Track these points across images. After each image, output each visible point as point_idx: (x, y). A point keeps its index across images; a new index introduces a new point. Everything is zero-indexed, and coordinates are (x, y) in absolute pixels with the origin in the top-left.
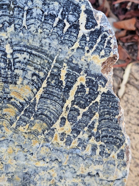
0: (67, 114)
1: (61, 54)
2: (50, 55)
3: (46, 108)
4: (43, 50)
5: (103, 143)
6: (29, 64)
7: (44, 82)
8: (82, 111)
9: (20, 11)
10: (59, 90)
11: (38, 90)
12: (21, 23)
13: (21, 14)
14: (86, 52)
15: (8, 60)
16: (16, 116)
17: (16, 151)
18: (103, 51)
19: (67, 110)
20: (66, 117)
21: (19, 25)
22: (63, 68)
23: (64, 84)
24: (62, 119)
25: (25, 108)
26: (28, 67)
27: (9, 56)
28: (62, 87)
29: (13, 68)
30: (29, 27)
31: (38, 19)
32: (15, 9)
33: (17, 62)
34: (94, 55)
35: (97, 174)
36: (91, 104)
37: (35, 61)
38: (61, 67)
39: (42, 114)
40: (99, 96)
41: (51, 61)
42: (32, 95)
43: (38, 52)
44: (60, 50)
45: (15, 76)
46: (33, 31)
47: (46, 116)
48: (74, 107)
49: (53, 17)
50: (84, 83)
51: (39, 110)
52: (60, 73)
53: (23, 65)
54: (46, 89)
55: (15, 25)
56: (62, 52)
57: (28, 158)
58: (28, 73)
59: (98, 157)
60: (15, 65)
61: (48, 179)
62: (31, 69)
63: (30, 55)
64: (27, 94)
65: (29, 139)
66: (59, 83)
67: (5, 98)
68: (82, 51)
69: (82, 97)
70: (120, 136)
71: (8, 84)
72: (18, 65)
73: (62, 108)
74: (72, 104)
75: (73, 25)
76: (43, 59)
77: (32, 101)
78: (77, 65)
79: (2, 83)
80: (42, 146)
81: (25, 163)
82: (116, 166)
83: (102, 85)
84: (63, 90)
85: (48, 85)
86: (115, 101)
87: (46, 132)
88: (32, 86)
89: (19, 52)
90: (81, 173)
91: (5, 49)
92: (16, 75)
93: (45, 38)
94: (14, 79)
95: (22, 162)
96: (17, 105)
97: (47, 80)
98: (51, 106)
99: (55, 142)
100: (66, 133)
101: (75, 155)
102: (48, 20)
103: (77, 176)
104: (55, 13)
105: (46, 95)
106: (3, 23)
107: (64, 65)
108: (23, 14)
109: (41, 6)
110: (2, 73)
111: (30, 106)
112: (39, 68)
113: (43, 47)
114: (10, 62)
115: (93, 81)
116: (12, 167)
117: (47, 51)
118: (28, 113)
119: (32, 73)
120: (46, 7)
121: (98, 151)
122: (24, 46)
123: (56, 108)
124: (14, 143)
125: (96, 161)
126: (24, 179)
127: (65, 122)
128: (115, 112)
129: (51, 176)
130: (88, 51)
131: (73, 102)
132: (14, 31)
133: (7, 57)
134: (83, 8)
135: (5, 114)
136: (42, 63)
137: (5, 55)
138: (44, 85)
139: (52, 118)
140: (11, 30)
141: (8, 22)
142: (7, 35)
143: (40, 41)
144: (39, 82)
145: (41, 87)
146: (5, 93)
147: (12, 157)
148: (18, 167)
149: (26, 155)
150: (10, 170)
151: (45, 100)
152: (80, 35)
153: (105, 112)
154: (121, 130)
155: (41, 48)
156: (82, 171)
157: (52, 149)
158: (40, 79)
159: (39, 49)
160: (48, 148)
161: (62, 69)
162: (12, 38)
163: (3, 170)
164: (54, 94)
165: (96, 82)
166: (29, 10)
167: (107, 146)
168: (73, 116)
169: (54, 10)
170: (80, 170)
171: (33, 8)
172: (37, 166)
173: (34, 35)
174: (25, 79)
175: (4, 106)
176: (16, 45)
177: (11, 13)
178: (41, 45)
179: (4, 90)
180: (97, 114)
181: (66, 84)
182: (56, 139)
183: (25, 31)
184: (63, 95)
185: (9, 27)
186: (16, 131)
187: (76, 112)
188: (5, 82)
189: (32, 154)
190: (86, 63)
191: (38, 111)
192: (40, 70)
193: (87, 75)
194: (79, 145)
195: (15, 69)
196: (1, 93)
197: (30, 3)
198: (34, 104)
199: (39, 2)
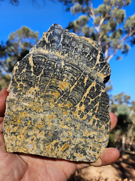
0: (84, 101)
2: (81, 70)
3: (74, 95)
5: (99, 119)
6: (71, 73)
7: (76, 82)
8: (91, 100)
9: (72, 48)
10: (82, 88)
11: (72, 86)
12: (71, 53)
13: (72, 50)
14: (98, 71)
15: (61, 69)
16: (58, 98)
17: (54, 118)
18: (105, 73)
19: (84, 98)
20: (83, 102)
23: (85, 85)
24: (81, 103)
25: (64, 94)
26: (70, 74)
27: (62, 67)
29: (63, 73)
30: (74, 56)
31: (79, 53)
33: (65, 70)
34: (101, 74)
35: (94, 137)
36: (96, 97)
37: (74, 71)
39: (72, 98)
40: (101, 94)
41: (81, 73)
42: (69, 88)
43: (76, 67)
44: (86, 68)
46: (76, 58)
47: (73, 100)
48: (88, 97)
49: (86, 53)
50: (94, 86)
52: (84, 79)
53: (68, 72)
54: (76, 86)
55: (68, 53)
57: (59, 122)
58: (69, 76)
59: (95, 127)
61: (67, 137)
63: (72, 68)
64: (67, 87)
65: (62, 111)
66: (83, 84)
67: (55, 87)
68: (96, 71)
69: (92, 93)
70: (108, 117)
72: (65, 72)
73: (82, 97)
75: (94, 59)
76: (78, 71)
77: (68, 91)
78: (93, 77)
80: (68, 117)
81: (57, 125)
82: (104, 133)
83: (103, 88)
84: (84, 88)
85: (78, 84)
86: (107, 98)
87: (72, 109)
88: (70, 83)
89: (67, 66)
90: (85, 135)
91: (61, 63)
92: (63, 76)
93: (81, 62)
94: (62, 78)
95: (55, 124)
96: (60, 91)
98: (77, 95)
99: (75, 115)
100: (82, 111)
101: (84, 124)
102: (84, 54)
103: (83, 137)
104: (87, 52)
105: (75, 89)
106: (64, 52)
107: (87, 76)
109: (82, 48)
110: (57, 74)
111: (67, 93)
113: (79, 65)
115: (99, 86)
116: (49, 127)
117: (80, 68)
119: (71, 77)
120: (84, 49)
121: (96, 123)
122: (70, 64)
123: (79, 97)
124: (54, 112)
125: (94, 129)
126: (54, 135)
127: (82, 104)
128: (107, 103)
129: (69, 136)
130: (99, 71)
131: (88, 95)
132: (67, 56)
134: (99, 52)
135: (53, 96)
136: (77, 73)
138: (76, 84)
139: (76, 101)
141: (66, 52)
142: (64, 57)
143: (78, 63)
145: (74, 84)
146: (56, 85)
147: (50, 120)
148: (53, 127)
149: (58, 121)
150: (47, 129)
151: (74, 92)
152: (96, 63)
153: (102, 102)
154: (109, 113)
156: (86, 134)
157: (73, 119)
158: (74, 81)
160: (70, 118)
161: (85, 77)
162: (66, 59)
163: (44, 128)
164: (79, 89)
165: (100, 86)
166: (76, 48)
167: (101, 121)
168: (87, 102)
169: (87, 50)
170: (85, 133)
171: (78, 48)
172: (63, 128)
173: (76, 60)
174: (67, 79)
175: (54, 91)
176: (67, 62)
177: (68, 48)
179: (56, 83)
180: (98, 103)
182: (76, 113)
183: (72, 57)
184: (83, 90)
185: (65, 54)
186: (56, 106)
187: (88, 100)
188: (57, 79)
189: (62, 120)
190: (97, 77)
191: (70, 97)
192: (75, 76)
193: (97, 83)
194: (87, 119)
195: (64, 73)
196: (54, 84)
197: (77, 46)
198: (69, 93)
199: (81, 46)
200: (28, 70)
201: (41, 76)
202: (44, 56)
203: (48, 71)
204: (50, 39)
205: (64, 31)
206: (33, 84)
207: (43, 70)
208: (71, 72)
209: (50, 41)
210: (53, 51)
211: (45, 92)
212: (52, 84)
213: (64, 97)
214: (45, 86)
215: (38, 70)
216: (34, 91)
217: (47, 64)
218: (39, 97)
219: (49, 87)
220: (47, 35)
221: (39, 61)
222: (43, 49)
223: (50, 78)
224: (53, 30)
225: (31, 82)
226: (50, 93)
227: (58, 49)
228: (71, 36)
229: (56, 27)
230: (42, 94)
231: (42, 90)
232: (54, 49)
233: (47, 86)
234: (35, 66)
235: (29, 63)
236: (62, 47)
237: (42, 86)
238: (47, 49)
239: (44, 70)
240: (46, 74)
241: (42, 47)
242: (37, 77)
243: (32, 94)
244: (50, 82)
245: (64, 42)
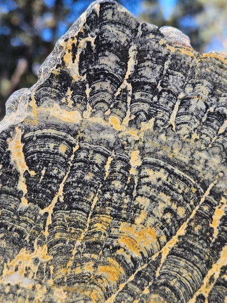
0: (209, 290)
1: (220, 182)
2: (202, 180)
3: (176, 273)
4: (193, 169)
6: (165, 191)
7: (182, 226)
9: (170, 99)
10: (205, 245)
11: (168, 239)
12: (167, 118)
13: (171, 104)
15: (129, 178)
16: (119, 283)
19: (210, 283)
20: (206, 295)
21: (163, 121)
22: (219, 206)
23: (215, 235)
24: (198, 298)
25: (140, 269)
26: (162, 195)
27: (133, 171)
28: (211, 239)
29: (134, 194)
30: (178, 127)
31: (197, 117)
32: (163, 93)
33: (144, 184)
37: (176, 187)
38: (216, 203)
39: (166, 284)
41: (202, 191)
42: (156, 247)
43: (184, 171)
44: (221, 174)
45: (134, 208)
46: (184, 136)
47: (173, 289)
48: (224, 279)
49: (222, 117)
51: (163, 277)
52: (213, 214)
53: (153, 190)
54: (183, 240)
55: (156, 120)
56: (224, 178)
58: (158, 205)
60: (139, 188)
62: (166, 200)
63: (169, 176)
64: (148, 243)
66: (207, 231)
67: (107, 246)
71: (119, 220)
72: (145, 188)
73: (203, 278)
74: (221, 272)
76: (189, 185)
77: (153, 258)
79: (109, 217)
84: (211, 245)
85: (188, 232)
88: (161, 230)
89: (152, 166)
91: (130, 158)
92: (137, 207)
93: (200, 150)
94: (133, 213)
96: (125, 261)
97: (188, 224)
98: (184, 271)
102: (213, 122)
104: (226, 111)
105: (180, 251)
106: (138, 114)
107: (221, 201)
108: (175, 104)
109: (205, 97)
110: (115, 199)
111: (149, 266)
112: (179, 199)
113: (194, 164)
114: (132, 182)
117: (199, 172)
118: (141, 280)
119: (166, 207)
120: (214, 100)
122: (163, 158)
123: (193, 277)
131: (224, 269)
132: (152, 130)
133: (129, 172)
135: (100, 277)
136: (186, 191)
137: (128, 168)
138: (182, 231)
139: (181, 294)
140: (148, 128)
141: (145, 114)
142: (138, 134)
143: (192, 154)
144: (174, 225)
145: (175, 234)
146: (110, 237)
151: (176, 260)
155: (191, 165)
158: (177, 220)
159: (186, 168)
161: (217, 208)
162: (146, 141)
164: (194, 250)
166: (185, 99)
168: (219, 295)
169: (225, 106)
171: (192, 97)
173: (184, 142)
174: (151, 216)
175: (102, 260)
176: (150, 153)
177: (155, 99)
178: (192, 161)
179: (109, 231)
181: (219, 234)
183: (170, 132)
184: (209, 254)
185: (145, 121)
187: (224, 288)
188: (115, 216)
191: (159, 278)
192: (180, 204)
195: (138, 195)
196: (103, 236)
197: (189, 89)
198: (156, 264)
199: (204, 89)
200: (6, 188)
201: (55, 210)
202: (64, 134)
203: (81, 188)
204: (88, 68)
205: (140, 33)
206: (27, 239)
207: (62, 185)
208: (166, 189)
209: (88, 75)
210: (99, 114)
211: (70, 264)
212: (97, 235)
213: (139, 282)
214: (70, 243)
215: (44, 186)
216: (30, 263)
217: (75, 161)
218: (50, 282)
219: (85, 246)
220: (74, 49)
221: (47, 152)
222: (61, 104)
223: (88, 213)
224: (97, 30)
225: (21, 232)
226: (88, 268)
227: (116, 106)
228: (165, 52)
229: (108, 15)
230: (59, 271)
231: (60, 258)
232: (101, 105)
233: (78, 243)
234: (32, 173)
235: (12, 162)
236: (133, 97)
237: (61, 244)
238: (74, 105)
239: (67, 185)
240: (74, 200)
241: (59, 97)
242: (42, 212)
243: (26, 275)
244: (90, 229)
245: (141, 76)
